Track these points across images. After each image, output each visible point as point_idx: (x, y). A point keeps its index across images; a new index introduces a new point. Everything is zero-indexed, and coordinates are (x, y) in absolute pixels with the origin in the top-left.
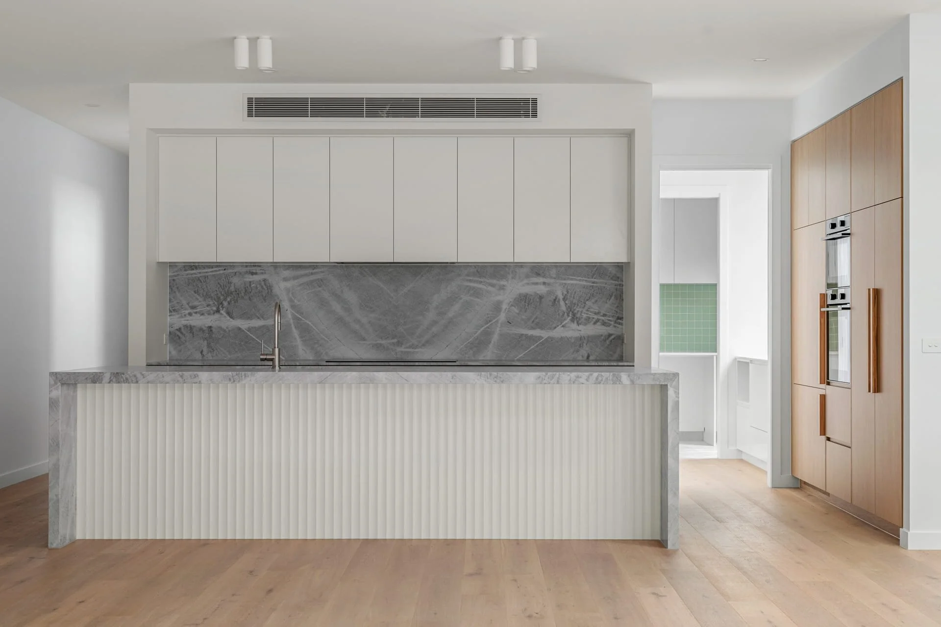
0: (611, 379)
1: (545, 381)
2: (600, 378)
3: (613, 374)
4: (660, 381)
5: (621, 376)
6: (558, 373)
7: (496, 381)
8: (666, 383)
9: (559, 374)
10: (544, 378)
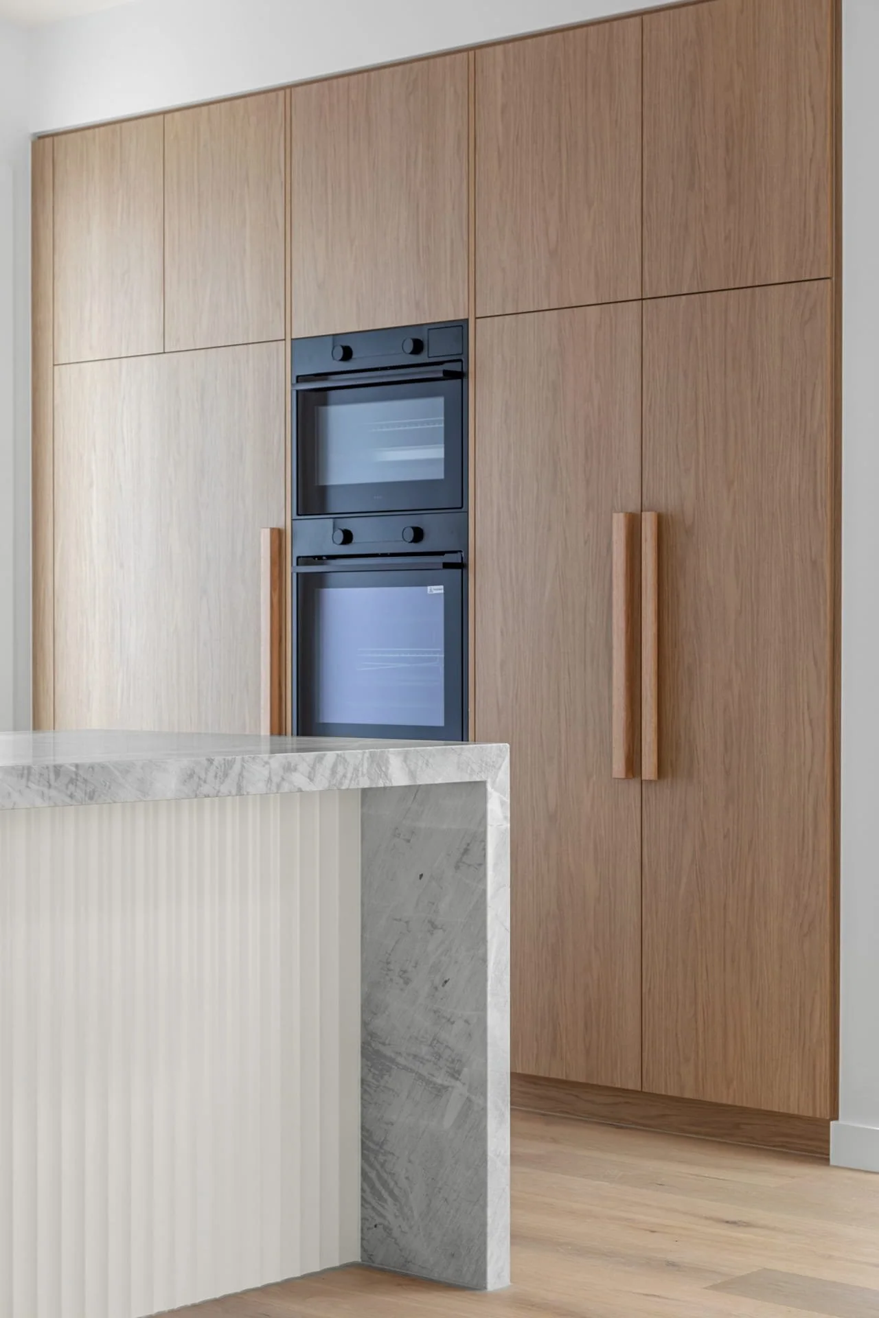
0: (365, 771)
1: (205, 789)
2: (340, 769)
3: (372, 755)
4: (472, 770)
5: (387, 761)
6: (239, 758)
7: (71, 796)
8: (483, 778)
9: (243, 760)
10: (203, 776)
